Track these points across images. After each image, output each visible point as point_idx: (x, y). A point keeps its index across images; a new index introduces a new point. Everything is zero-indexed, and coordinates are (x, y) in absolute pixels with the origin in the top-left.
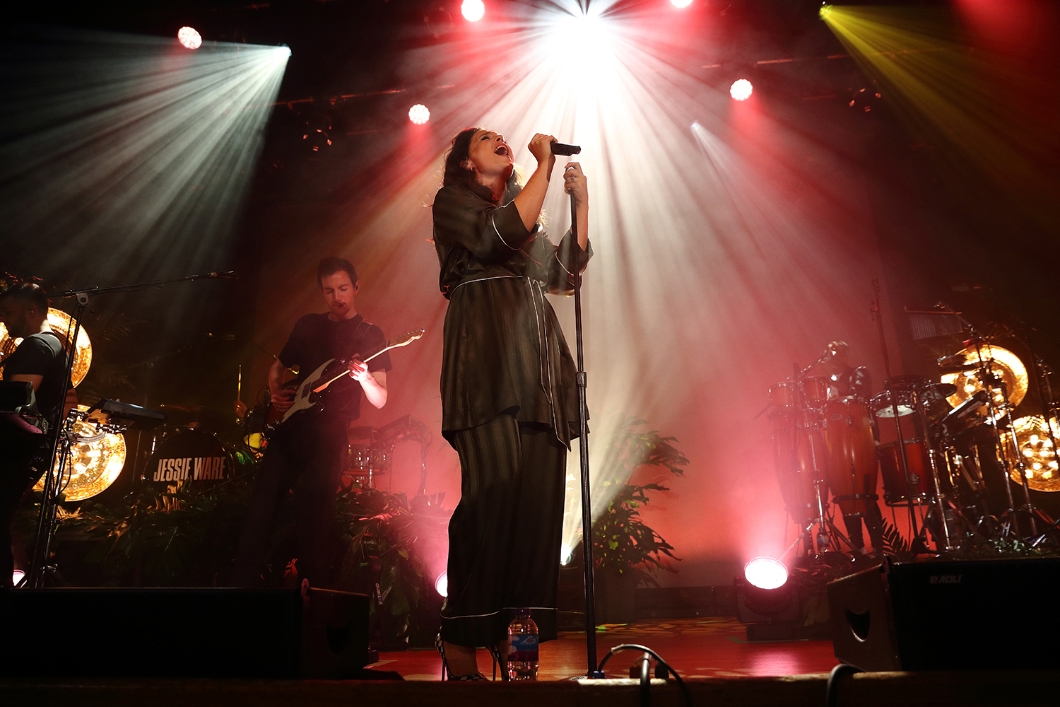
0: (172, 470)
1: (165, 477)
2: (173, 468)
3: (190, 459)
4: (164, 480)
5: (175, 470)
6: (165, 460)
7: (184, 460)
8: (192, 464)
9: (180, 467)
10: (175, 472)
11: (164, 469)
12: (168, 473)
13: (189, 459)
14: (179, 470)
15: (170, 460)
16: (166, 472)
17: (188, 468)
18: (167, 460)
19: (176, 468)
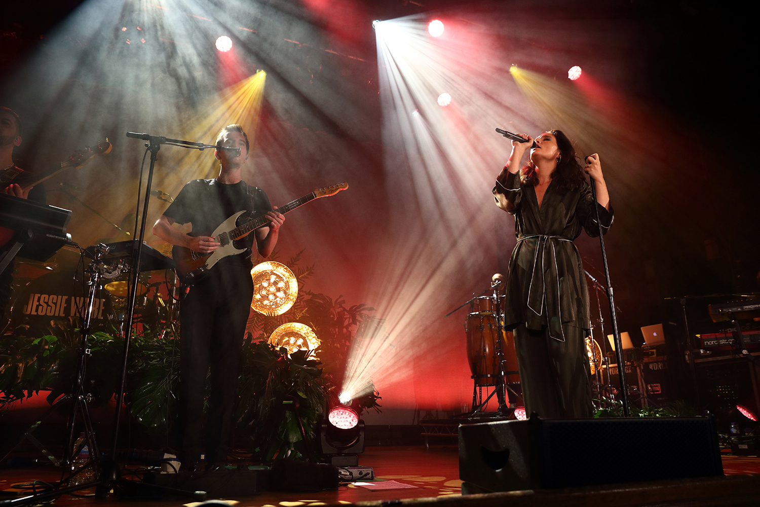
0: (45, 305)
1: (37, 310)
2: (47, 303)
3: (67, 297)
4: (36, 313)
5: (48, 305)
6: (37, 296)
7: (60, 297)
8: (68, 302)
9: (55, 304)
10: (49, 308)
11: (36, 303)
12: (40, 308)
13: (65, 297)
14: (53, 306)
15: (43, 296)
16: (38, 306)
17: (64, 305)
18: (39, 295)
19: (50, 303)
